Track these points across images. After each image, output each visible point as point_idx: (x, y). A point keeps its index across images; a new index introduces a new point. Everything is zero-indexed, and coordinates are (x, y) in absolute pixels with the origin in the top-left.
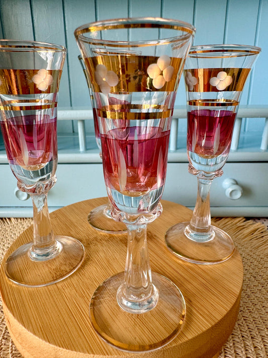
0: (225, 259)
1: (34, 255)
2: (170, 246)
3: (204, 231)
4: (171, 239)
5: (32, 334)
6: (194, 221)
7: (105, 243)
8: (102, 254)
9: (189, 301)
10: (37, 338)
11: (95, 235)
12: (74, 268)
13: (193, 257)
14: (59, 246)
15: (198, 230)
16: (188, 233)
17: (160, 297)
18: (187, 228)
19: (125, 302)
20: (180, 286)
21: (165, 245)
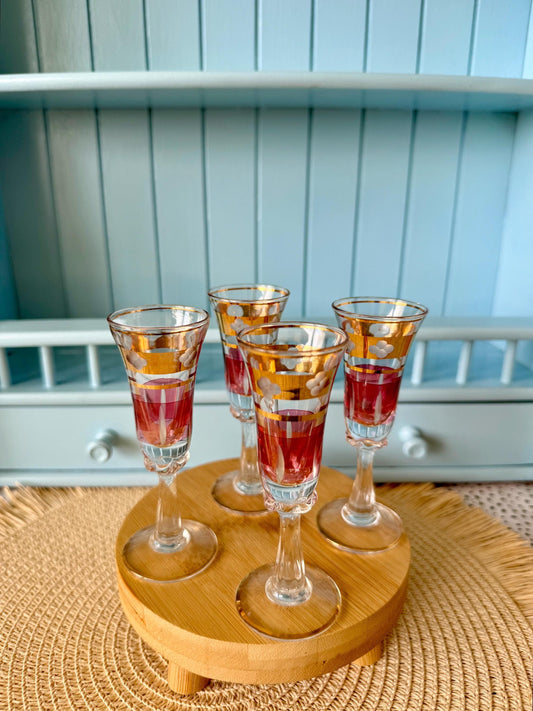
0: (392, 546)
1: (158, 546)
2: (322, 531)
3: (366, 511)
4: (325, 522)
5: (179, 628)
6: (354, 499)
7: (240, 528)
8: (239, 544)
9: (345, 594)
10: (185, 631)
11: (226, 518)
12: (208, 561)
13: (352, 544)
14: (186, 534)
15: (358, 511)
16: (346, 514)
17: (313, 590)
18: (345, 508)
19: (276, 595)
20: (336, 578)
21: (317, 529)
